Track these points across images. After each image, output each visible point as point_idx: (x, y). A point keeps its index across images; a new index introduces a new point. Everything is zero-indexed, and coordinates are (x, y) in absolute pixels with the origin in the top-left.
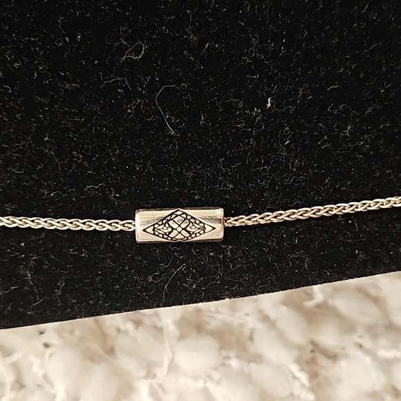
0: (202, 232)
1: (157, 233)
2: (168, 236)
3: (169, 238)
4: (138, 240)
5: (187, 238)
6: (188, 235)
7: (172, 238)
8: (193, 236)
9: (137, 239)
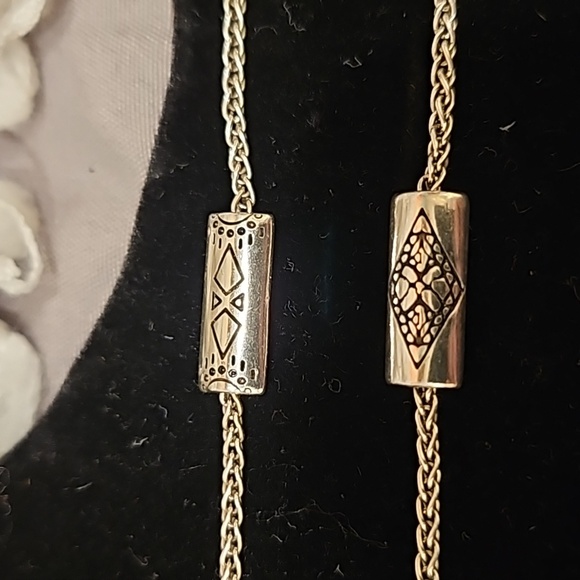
0: (410, 339)
1: (413, 239)
2: (407, 263)
3: (399, 266)
4: (402, 199)
5: (399, 305)
6: (405, 306)
7: (400, 271)
8: (403, 319)
9: (405, 196)
